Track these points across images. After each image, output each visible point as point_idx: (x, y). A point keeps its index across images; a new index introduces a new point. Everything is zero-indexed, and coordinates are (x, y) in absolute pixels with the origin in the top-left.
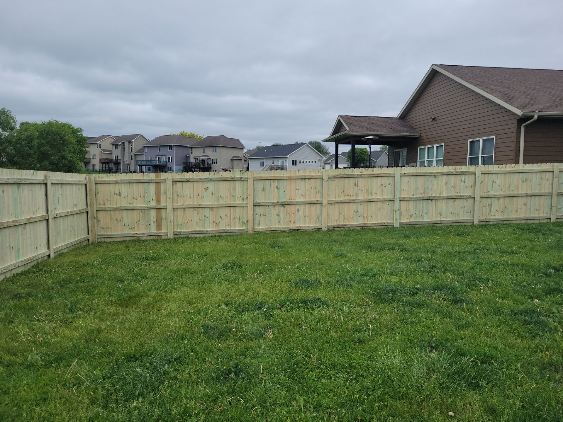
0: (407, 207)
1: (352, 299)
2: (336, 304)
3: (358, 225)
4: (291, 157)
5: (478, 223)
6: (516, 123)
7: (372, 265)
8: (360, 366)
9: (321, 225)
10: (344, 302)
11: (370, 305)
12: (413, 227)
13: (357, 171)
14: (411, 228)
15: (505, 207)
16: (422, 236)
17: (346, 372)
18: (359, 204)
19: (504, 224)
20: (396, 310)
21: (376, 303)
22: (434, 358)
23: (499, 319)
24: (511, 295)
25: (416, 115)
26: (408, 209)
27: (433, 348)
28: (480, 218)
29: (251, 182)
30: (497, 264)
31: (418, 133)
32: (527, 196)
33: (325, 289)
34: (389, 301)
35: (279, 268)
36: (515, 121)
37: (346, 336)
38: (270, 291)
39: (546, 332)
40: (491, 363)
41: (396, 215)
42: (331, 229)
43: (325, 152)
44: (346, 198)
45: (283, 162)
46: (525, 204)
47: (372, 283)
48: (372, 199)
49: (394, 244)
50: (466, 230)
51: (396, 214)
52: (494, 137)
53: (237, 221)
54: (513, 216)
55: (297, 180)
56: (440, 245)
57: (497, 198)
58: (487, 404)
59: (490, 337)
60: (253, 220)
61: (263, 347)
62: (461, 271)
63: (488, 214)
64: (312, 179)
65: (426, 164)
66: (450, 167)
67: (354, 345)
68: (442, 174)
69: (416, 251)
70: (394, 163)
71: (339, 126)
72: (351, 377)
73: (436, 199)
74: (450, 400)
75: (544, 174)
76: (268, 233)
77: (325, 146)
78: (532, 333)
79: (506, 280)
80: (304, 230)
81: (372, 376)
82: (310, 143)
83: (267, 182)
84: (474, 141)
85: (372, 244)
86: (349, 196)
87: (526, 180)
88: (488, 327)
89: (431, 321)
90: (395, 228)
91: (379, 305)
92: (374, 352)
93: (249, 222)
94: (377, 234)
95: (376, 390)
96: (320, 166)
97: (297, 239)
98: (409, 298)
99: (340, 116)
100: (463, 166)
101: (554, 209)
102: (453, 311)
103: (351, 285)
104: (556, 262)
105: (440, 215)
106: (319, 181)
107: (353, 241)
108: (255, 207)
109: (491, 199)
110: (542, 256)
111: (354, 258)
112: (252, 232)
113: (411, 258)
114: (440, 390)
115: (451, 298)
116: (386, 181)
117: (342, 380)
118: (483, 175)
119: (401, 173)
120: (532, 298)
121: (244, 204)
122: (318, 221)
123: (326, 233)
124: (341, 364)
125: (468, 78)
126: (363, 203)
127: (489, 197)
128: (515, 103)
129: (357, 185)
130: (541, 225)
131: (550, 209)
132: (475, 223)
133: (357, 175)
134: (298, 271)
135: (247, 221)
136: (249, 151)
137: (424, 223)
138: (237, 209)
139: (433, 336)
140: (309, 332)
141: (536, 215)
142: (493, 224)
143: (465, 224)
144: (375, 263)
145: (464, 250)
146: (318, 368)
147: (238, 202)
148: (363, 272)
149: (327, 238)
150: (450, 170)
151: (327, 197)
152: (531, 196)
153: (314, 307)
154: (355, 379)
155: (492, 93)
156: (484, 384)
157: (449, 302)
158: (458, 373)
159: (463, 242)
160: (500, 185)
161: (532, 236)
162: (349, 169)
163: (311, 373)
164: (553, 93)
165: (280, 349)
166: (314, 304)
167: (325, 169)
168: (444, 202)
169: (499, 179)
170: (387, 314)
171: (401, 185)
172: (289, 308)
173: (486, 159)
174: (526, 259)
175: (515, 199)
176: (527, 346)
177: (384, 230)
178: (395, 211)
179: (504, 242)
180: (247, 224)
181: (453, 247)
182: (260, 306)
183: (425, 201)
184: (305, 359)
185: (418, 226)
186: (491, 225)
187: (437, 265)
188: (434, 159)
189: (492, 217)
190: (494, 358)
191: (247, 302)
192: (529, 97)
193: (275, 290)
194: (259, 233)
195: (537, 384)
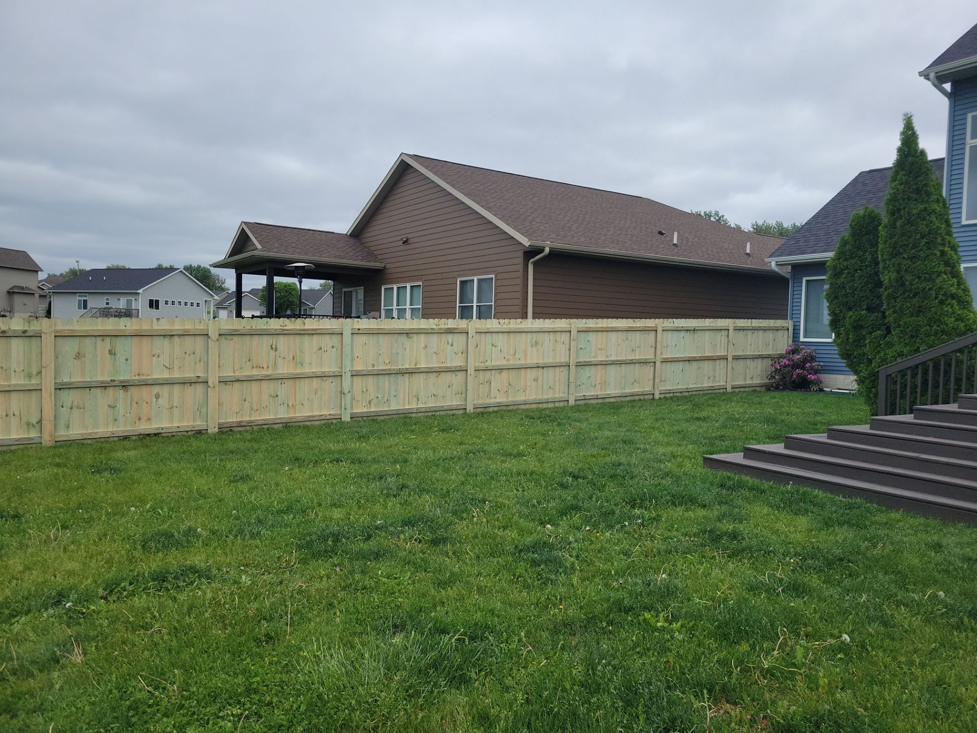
0: (362, 387)
1: (260, 559)
2: (227, 572)
3: (278, 421)
4: (146, 294)
5: (472, 411)
6: (522, 258)
7: (300, 492)
8: (267, 686)
9: (205, 423)
10: (242, 568)
11: (292, 566)
12: (373, 420)
13: (275, 324)
14: (371, 423)
15: (510, 385)
16: (387, 435)
17: (239, 702)
18: (280, 383)
19: (509, 411)
20: (338, 569)
21: (304, 562)
22: (398, 646)
23: (498, 562)
24: (515, 522)
25: (377, 233)
26: (365, 391)
27: (398, 628)
28: (475, 402)
29: (48, 340)
30: (497, 474)
31: (382, 263)
32: (538, 367)
33: (207, 545)
34: (327, 554)
35: (108, 514)
36: (521, 254)
37: (242, 633)
38: (85, 564)
39: (561, 574)
40: (485, 637)
41: (345, 400)
42: (226, 431)
43: (219, 287)
44: (255, 372)
45: (129, 302)
46: (536, 380)
47: (297, 524)
48: (303, 374)
49: (340, 452)
50: (456, 423)
51: (344, 397)
52: (493, 276)
53: (14, 421)
54: (521, 398)
55: (154, 337)
56: (415, 448)
57: (498, 371)
58: (477, 709)
59: (485, 594)
60: (53, 419)
61: (57, 686)
62: (445, 491)
63: (486, 396)
64: (187, 337)
65: (395, 314)
66: (431, 320)
67: (258, 647)
68: (419, 332)
69: (375, 461)
70: (343, 311)
71: (242, 242)
72: (247, 712)
73: (411, 372)
74: (420, 716)
75: (558, 335)
76: (88, 444)
77: (218, 276)
78: (542, 578)
79: (508, 498)
80: (170, 435)
81: (288, 700)
82: (186, 268)
83: (87, 340)
84: (466, 281)
85: (302, 454)
86: (260, 367)
87: (537, 343)
88: (482, 579)
89: (396, 581)
90: (342, 423)
91: (308, 564)
92: (295, 653)
93: (44, 422)
94: (311, 435)
95: (294, 727)
96: (209, 313)
97: (153, 453)
98: (362, 545)
99: (244, 222)
100: (449, 320)
101: (572, 386)
102: (432, 559)
103: (259, 533)
104: (574, 465)
105: (416, 399)
106: (200, 341)
107: (267, 450)
108: (58, 391)
109: (489, 371)
110: (557, 457)
111: (267, 481)
112: (50, 444)
113: (369, 474)
114: (406, 700)
115: (429, 536)
116: (327, 341)
117: (230, 721)
118: (478, 334)
119: (352, 329)
120: (543, 523)
121: (33, 385)
122: (200, 415)
123: (215, 438)
124: (229, 689)
125: (455, 182)
126: (286, 381)
127: (487, 370)
128: (520, 227)
129: (276, 348)
130: (556, 410)
131: (567, 386)
132: (468, 410)
133: (275, 330)
134: (153, 516)
135: (40, 422)
136: (51, 278)
137: (390, 413)
138: (14, 396)
139: (398, 607)
140: (166, 637)
141: (549, 396)
142: (494, 412)
143: (454, 412)
144: (305, 487)
145: (452, 454)
146: (181, 707)
147: (17, 381)
148: (283, 506)
149: (216, 447)
150: (430, 326)
151: (217, 371)
152: (543, 367)
153: (181, 584)
154: (256, 713)
155: (489, 209)
156: (474, 676)
157: (426, 543)
158: (435, 665)
159: (450, 441)
160: (502, 350)
161: (546, 427)
162: (260, 319)
163: (165, 719)
164: (568, 218)
165: (98, 683)
166: (182, 578)
167: (218, 317)
168: (422, 376)
169: (501, 340)
170: (321, 578)
171: (352, 349)
172: (125, 593)
173: (482, 309)
174: (537, 463)
175: (523, 372)
176: (534, 601)
177: (324, 427)
178: (344, 394)
179: (508, 438)
180: (38, 426)
181: (434, 450)
182: (59, 598)
183: (393, 375)
184: (153, 694)
185: (382, 418)
186: (490, 413)
187: (409, 483)
188: (408, 306)
189: (493, 401)
190: (489, 627)
191: (26, 593)
192: (538, 220)
193: (97, 561)
194: (69, 444)
195: (547, 659)
